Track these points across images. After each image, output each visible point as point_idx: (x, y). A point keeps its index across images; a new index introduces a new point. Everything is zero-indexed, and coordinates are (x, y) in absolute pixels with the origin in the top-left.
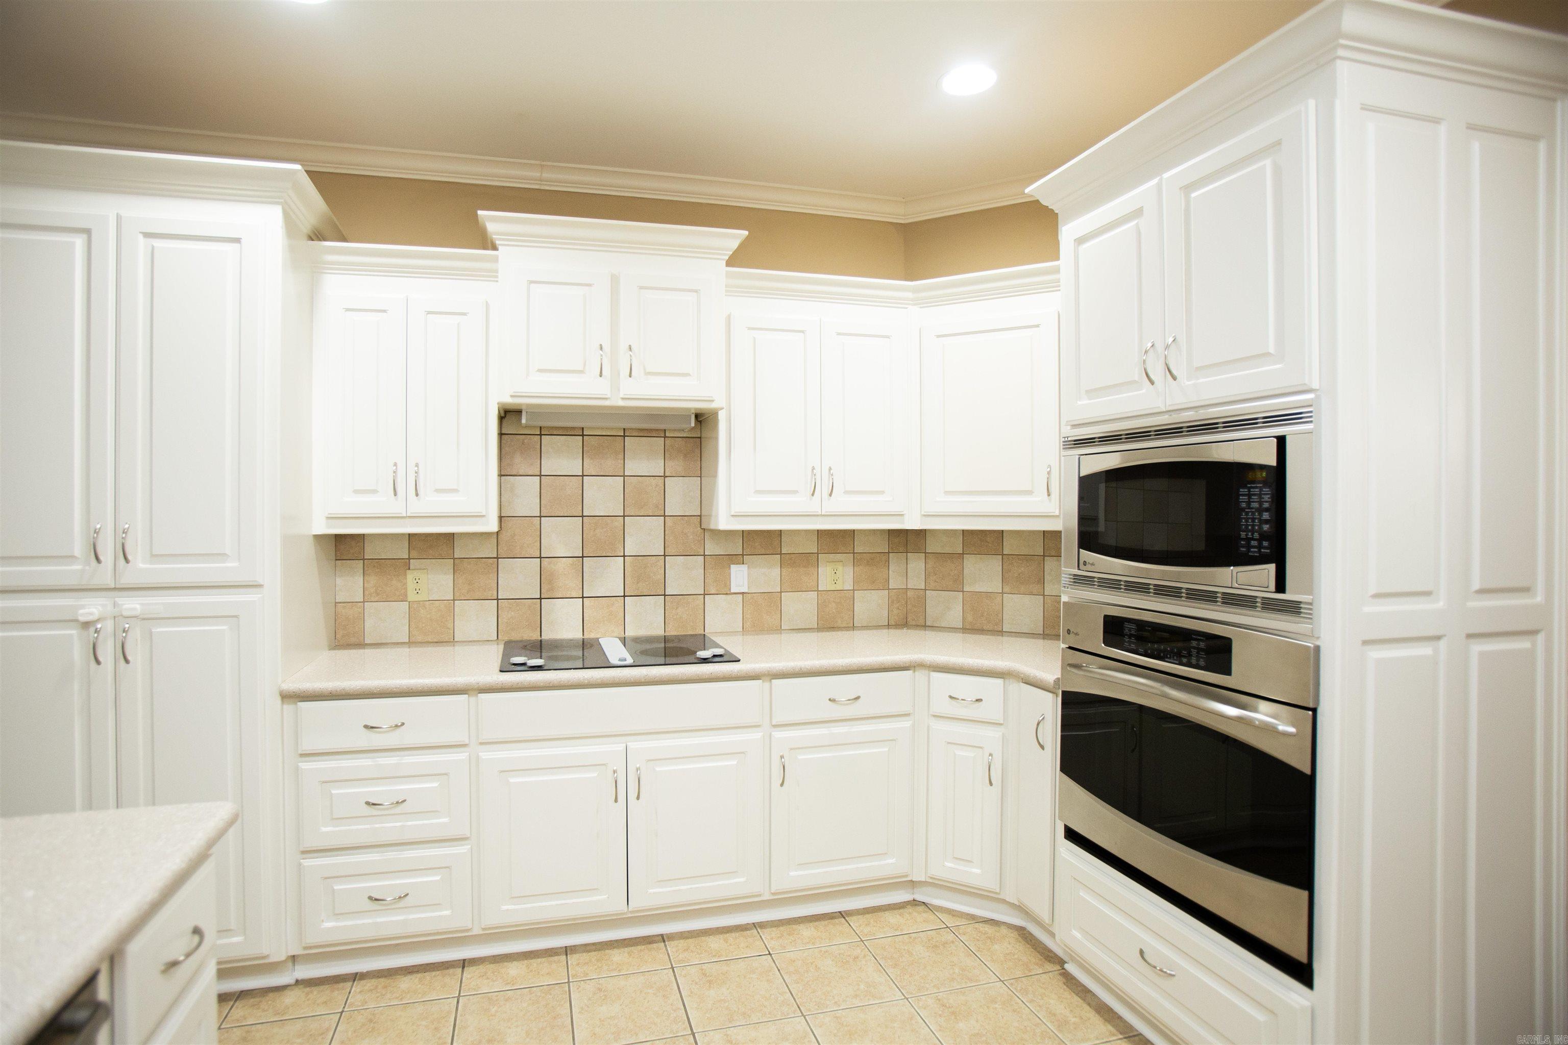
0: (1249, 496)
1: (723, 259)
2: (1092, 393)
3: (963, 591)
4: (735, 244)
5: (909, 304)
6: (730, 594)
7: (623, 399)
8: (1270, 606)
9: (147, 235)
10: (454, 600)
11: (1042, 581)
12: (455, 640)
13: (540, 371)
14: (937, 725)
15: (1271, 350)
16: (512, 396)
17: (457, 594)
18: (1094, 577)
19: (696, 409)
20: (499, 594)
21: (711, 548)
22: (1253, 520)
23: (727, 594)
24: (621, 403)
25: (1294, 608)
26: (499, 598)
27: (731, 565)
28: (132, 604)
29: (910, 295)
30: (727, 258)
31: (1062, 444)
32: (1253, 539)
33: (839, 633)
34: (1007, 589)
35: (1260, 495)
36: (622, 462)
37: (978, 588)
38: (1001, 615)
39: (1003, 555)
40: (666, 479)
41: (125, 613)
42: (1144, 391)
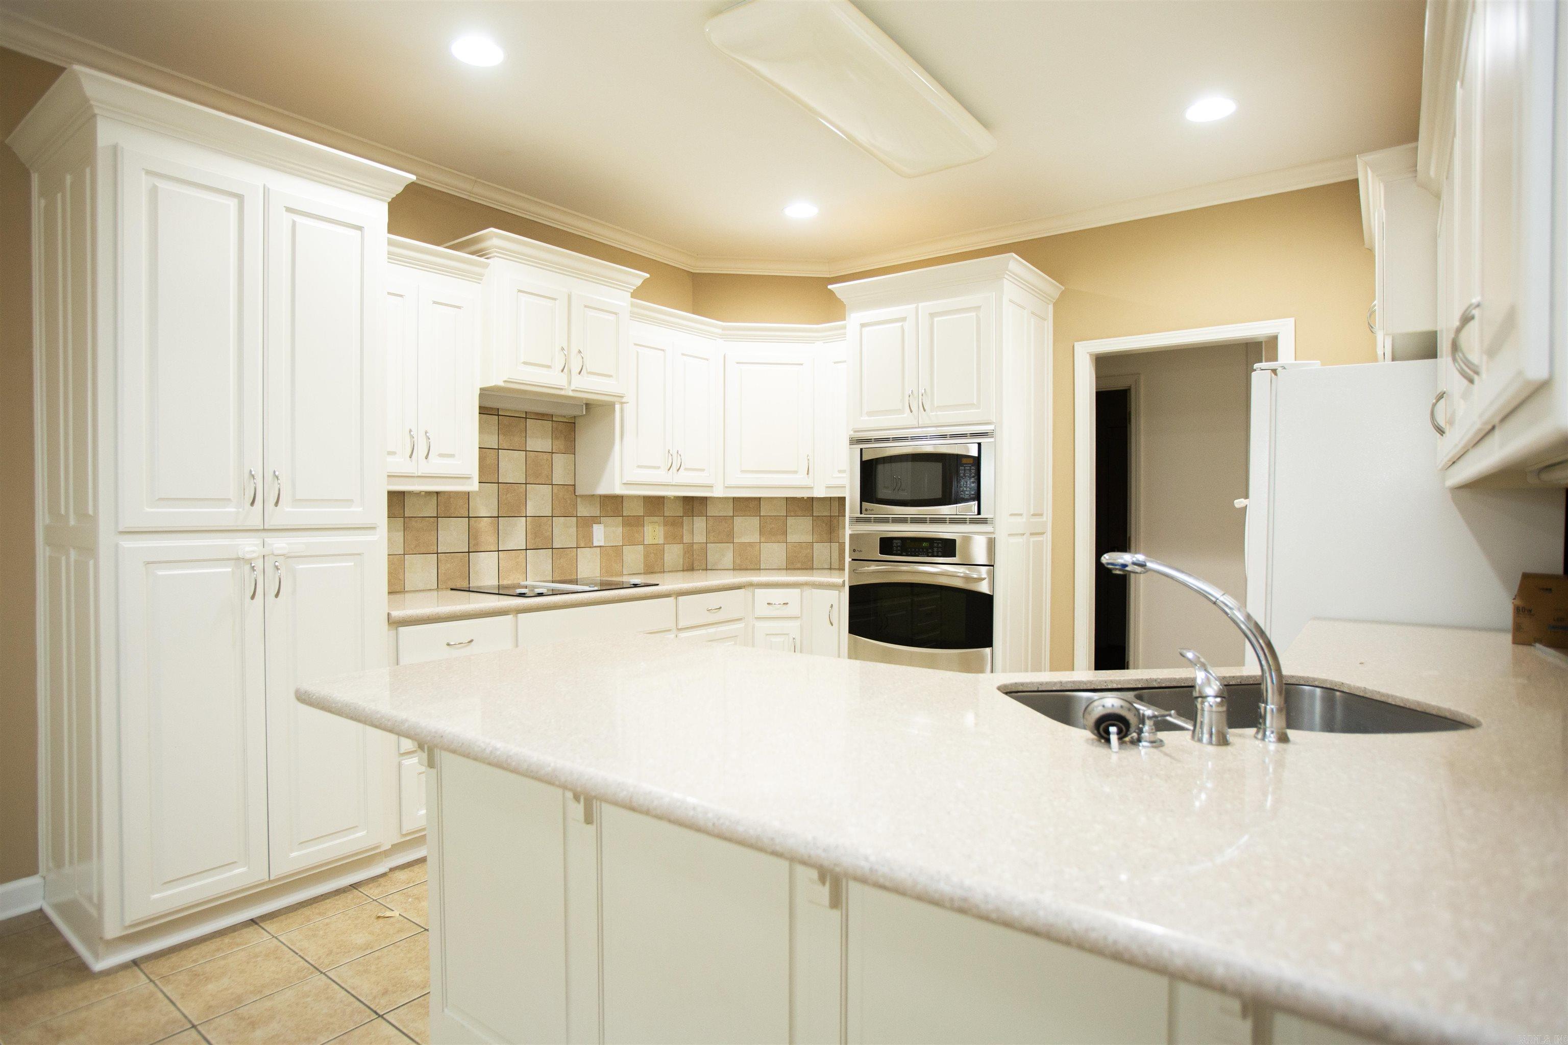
0: (965, 470)
1: (629, 292)
2: (870, 414)
3: (733, 543)
4: (639, 282)
5: (717, 337)
6: (593, 547)
7: (573, 390)
8: (973, 521)
9: (289, 210)
10: (404, 554)
11: (785, 533)
12: (406, 590)
13: (525, 363)
14: (758, 624)
15: (975, 402)
16: (505, 381)
17: (407, 549)
18: (871, 518)
19: (587, 399)
20: (439, 548)
21: (584, 510)
23: (590, 547)
24: (571, 394)
25: (984, 521)
26: (439, 552)
27: (594, 525)
28: (279, 544)
29: (720, 331)
30: (632, 291)
31: (849, 441)
32: (966, 491)
33: (656, 575)
34: (763, 540)
36: (525, 439)
37: (743, 540)
38: (759, 558)
39: (760, 516)
40: (553, 454)
41: (276, 552)
42: (905, 415)
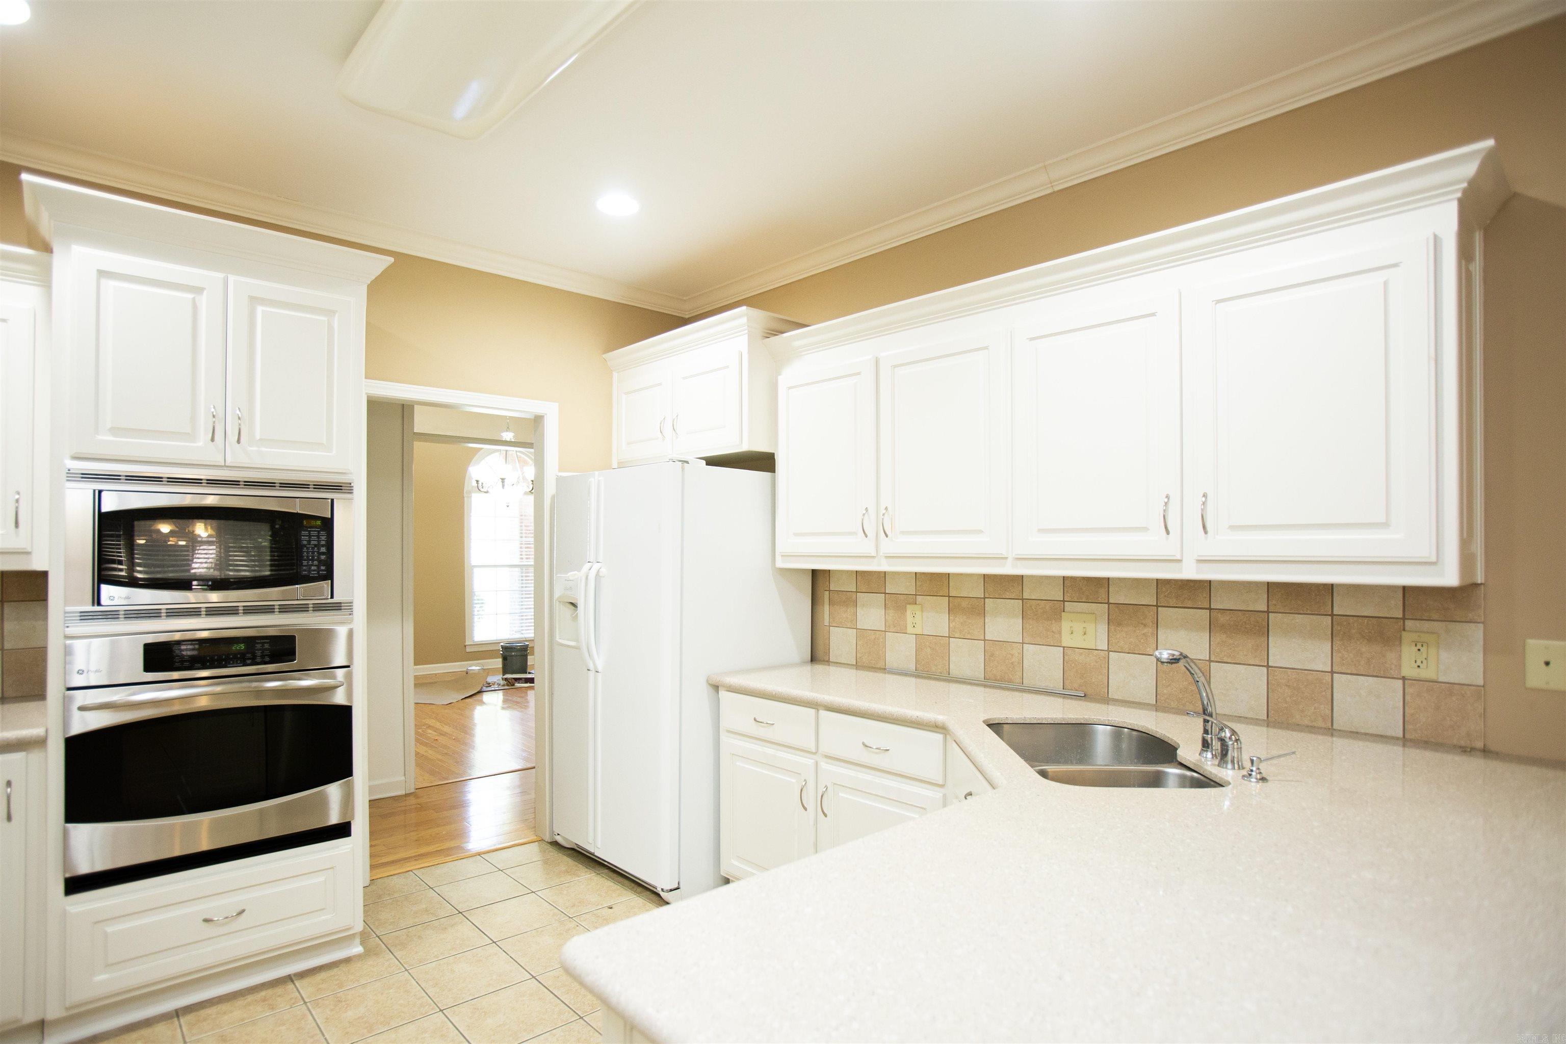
0: (310, 536)
8: (320, 608)
15: (324, 442)
18: (119, 611)
22: (313, 553)
25: (337, 607)
32: (313, 565)
35: (318, 537)
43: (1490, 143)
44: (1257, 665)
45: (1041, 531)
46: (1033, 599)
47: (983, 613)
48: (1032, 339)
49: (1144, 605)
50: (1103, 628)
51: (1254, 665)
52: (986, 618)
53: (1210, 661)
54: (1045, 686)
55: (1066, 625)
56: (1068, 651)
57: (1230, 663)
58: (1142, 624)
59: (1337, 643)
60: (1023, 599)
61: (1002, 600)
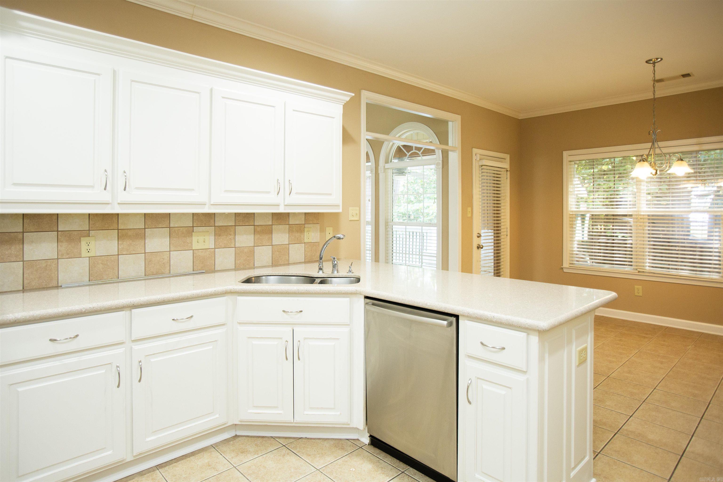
43: (353, 95)
44: (269, 245)
45: (226, 191)
46: (176, 227)
47: (144, 237)
48: (223, 98)
49: (230, 226)
50: (212, 238)
51: (268, 245)
52: (146, 240)
53: (254, 246)
54: (184, 272)
55: (195, 239)
56: (196, 252)
57: (261, 246)
58: (229, 234)
59: (290, 234)
60: (170, 228)
61: (157, 229)
